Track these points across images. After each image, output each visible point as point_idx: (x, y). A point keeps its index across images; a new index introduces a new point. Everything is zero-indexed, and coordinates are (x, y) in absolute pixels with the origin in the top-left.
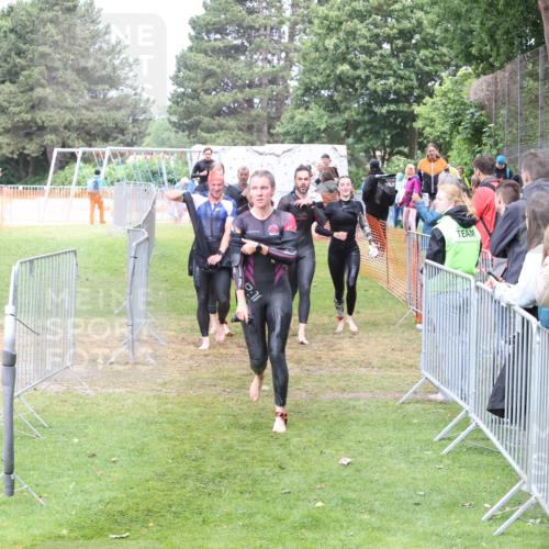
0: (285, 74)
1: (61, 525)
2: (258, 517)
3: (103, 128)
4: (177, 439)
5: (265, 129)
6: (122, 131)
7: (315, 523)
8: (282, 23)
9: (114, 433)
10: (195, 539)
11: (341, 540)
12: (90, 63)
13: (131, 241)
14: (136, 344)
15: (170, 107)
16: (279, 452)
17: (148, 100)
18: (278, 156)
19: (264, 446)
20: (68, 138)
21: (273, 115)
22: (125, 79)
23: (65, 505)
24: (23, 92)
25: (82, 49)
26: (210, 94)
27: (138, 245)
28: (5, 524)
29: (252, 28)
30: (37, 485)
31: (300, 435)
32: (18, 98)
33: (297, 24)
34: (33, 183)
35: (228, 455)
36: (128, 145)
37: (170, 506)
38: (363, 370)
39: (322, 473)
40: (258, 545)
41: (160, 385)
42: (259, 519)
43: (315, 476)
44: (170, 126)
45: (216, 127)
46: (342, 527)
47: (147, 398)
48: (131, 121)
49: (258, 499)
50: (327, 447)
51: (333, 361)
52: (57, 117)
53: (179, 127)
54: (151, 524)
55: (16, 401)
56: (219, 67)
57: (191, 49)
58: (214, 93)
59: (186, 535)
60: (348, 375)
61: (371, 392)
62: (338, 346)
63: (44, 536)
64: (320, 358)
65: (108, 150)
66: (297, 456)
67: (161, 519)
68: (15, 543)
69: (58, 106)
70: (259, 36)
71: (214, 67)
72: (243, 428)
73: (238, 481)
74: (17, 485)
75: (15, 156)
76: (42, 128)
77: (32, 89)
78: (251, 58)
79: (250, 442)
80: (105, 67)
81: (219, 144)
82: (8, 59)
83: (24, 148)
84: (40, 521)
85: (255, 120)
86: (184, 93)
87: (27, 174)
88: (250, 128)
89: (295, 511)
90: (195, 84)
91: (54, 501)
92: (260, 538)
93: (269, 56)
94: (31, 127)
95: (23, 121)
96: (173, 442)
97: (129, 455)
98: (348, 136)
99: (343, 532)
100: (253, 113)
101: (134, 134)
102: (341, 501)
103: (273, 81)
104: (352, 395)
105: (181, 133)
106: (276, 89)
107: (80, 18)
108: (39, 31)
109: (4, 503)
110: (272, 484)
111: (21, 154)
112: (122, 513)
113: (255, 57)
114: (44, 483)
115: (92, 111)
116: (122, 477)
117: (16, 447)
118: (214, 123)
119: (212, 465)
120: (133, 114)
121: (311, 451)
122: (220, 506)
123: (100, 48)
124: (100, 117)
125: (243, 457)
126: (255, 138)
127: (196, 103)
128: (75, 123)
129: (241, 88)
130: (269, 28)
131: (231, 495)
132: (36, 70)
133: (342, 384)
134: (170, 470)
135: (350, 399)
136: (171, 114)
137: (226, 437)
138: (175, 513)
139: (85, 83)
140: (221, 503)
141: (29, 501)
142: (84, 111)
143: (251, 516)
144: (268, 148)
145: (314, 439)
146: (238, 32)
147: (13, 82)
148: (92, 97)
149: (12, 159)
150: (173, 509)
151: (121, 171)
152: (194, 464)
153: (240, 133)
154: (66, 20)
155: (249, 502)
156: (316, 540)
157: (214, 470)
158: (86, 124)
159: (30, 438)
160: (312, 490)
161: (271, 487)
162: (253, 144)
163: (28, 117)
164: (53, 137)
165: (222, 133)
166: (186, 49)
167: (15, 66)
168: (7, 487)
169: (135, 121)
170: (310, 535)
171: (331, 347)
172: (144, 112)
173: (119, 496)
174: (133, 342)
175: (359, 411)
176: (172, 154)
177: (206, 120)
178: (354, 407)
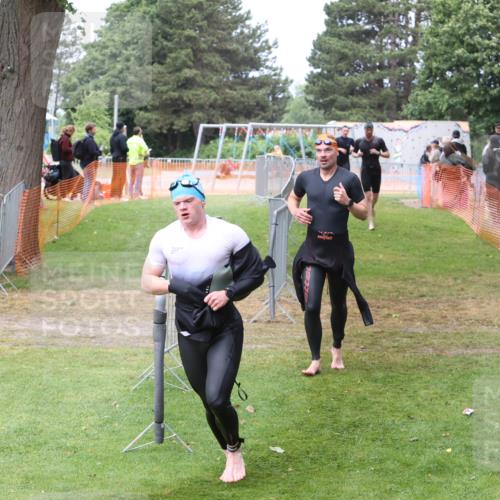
0: (412, 57)
1: (207, 470)
2: (389, 462)
3: (245, 107)
4: (315, 392)
5: (395, 107)
6: (263, 108)
7: (440, 468)
8: (409, 9)
9: (257, 386)
10: (331, 483)
11: (464, 484)
12: (234, 46)
13: (272, 210)
14: (277, 303)
15: (307, 87)
16: (408, 403)
17: (287, 80)
18: (406, 132)
19: (394, 397)
20: (213, 116)
21: (401, 94)
22: (266, 60)
23: (211, 452)
24: (170, 73)
25: (225, 33)
26: (344, 75)
27: (279, 213)
28: (155, 470)
29: (381, 14)
30: (185, 434)
31: (426, 388)
32: (166, 78)
33: (423, 10)
34: (181, 156)
35: (361, 405)
36: (269, 121)
37: (308, 453)
38: (485, 328)
39: (447, 422)
40: (388, 488)
41: (299, 341)
42: (390, 465)
43: (440, 425)
44: (307, 105)
45: (349, 105)
46: (465, 472)
47: (288, 354)
48: (271, 98)
49: (388, 446)
50: (452, 399)
51: (457, 319)
52: (202, 96)
53: (315, 105)
54: (290, 469)
55: (166, 356)
56: (350, 50)
57: (326, 34)
58: (347, 74)
59: (322, 479)
60: (472, 333)
61: (492, 348)
62: (461, 306)
63: (191, 480)
64: (446, 317)
65: (250, 126)
66: (424, 407)
67: (300, 464)
68: (164, 487)
69: (204, 86)
70: (388, 22)
71: (346, 50)
72: (376, 381)
73: (370, 429)
74: (166, 433)
75: (165, 131)
76: (189, 106)
77: (179, 70)
78: (381, 42)
79: (381, 393)
80: (247, 49)
81: (353, 121)
82: (157, 42)
83: (172, 124)
84: (188, 466)
85: (385, 99)
86: (320, 74)
87: (175, 148)
88: (380, 106)
89: (422, 458)
90: (329, 66)
91: (201, 448)
92: (391, 482)
93: (397, 40)
94: (179, 106)
95: (171, 99)
96: (310, 394)
97: (271, 406)
98: (469, 113)
99: (466, 477)
100: (383, 92)
101: (274, 111)
102: (464, 449)
103: (401, 63)
104: (475, 351)
105: (317, 111)
106: (405, 71)
107: (222, 4)
108: (183, 16)
109: (155, 450)
110: (401, 432)
111: (170, 130)
112: (263, 459)
113: (385, 40)
114: (192, 431)
115: (235, 90)
116: (263, 426)
117: (166, 399)
118: (348, 101)
119: (347, 415)
120: (273, 93)
121: (437, 402)
122: (353, 453)
123: (242, 33)
124: (242, 96)
125: (376, 407)
126: (384, 114)
127: (330, 83)
128: (220, 102)
129: (373, 69)
130: (397, 15)
131: (364, 442)
132: (184, 52)
133: (466, 340)
134: (308, 420)
135: (473, 355)
136: (307, 93)
137: (360, 389)
138: (312, 459)
139: (228, 65)
140: (355, 450)
141: (178, 449)
142: (227, 90)
143: (381, 461)
144: (397, 124)
145: (440, 391)
146: (369, 17)
147: (161, 63)
148: (235, 77)
149: (161, 134)
150: (311, 455)
151: (261, 145)
152: (330, 414)
153: (372, 110)
154: (210, 5)
155: (380, 449)
156: (442, 484)
157: (349, 420)
158: (229, 102)
159: (179, 390)
160: (437, 438)
161: (401, 436)
162: (383, 120)
163: (176, 95)
164: (200, 114)
165: (354, 111)
166: (321, 33)
167: (163, 48)
168: (157, 435)
169: (275, 99)
170: (435, 479)
171: (455, 306)
172: (284, 91)
173: (261, 443)
174: (274, 302)
175: (481, 366)
176: (309, 129)
177: (341, 99)
178: (477, 362)
